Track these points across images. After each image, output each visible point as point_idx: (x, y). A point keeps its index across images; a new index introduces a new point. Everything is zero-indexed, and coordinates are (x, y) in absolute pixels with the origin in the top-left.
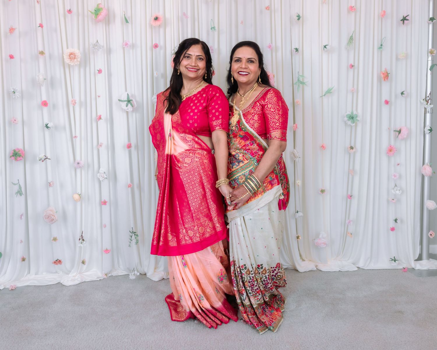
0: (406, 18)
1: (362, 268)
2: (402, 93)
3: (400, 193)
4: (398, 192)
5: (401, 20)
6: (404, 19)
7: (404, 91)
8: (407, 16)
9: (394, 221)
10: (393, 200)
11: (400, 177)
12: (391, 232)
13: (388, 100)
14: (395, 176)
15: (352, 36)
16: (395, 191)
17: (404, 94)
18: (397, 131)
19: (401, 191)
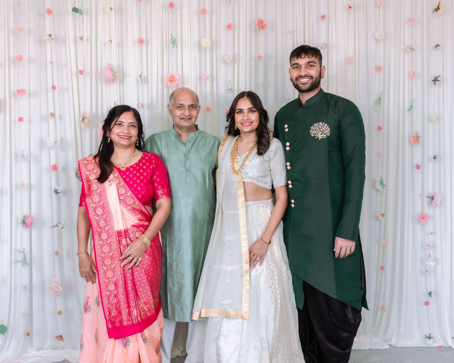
0: (437, 79)
1: (394, 346)
2: (435, 158)
3: (434, 264)
4: (431, 263)
5: (433, 81)
6: (435, 80)
7: (436, 155)
8: (438, 77)
9: (428, 294)
10: (427, 271)
11: (434, 246)
12: (425, 306)
13: (420, 164)
14: (428, 246)
15: (380, 97)
16: (428, 262)
17: (436, 158)
18: (431, 198)
19: (435, 262)
